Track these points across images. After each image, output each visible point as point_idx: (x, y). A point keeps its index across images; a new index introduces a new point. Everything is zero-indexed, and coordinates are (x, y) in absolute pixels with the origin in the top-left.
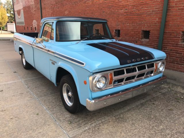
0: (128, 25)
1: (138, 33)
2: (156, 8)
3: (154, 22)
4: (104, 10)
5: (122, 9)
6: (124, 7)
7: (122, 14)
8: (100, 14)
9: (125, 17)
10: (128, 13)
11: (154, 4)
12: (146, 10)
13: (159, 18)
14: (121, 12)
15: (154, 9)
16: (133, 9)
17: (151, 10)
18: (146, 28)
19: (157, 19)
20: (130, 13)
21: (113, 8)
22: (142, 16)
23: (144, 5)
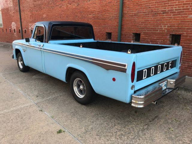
0: (96, 27)
1: (103, 34)
2: (115, 15)
3: (114, 25)
4: (76, 15)
5: (90, 14)
6: (92, 12)
7: (91, 19)
8: (73, 18)
9: (93, 21)
10: (95, 18)
11: (113, 11)
12: (108, 15)
13: (118, 23)
14: (90, 17)
15: (113, 15)
16: (99, 14)
17: (111, 16)
18: (109, 30)
19: (116, 23)
20: (96, 18)
21: (84, 13)
22: (106, 20)
23: (106, 12)
